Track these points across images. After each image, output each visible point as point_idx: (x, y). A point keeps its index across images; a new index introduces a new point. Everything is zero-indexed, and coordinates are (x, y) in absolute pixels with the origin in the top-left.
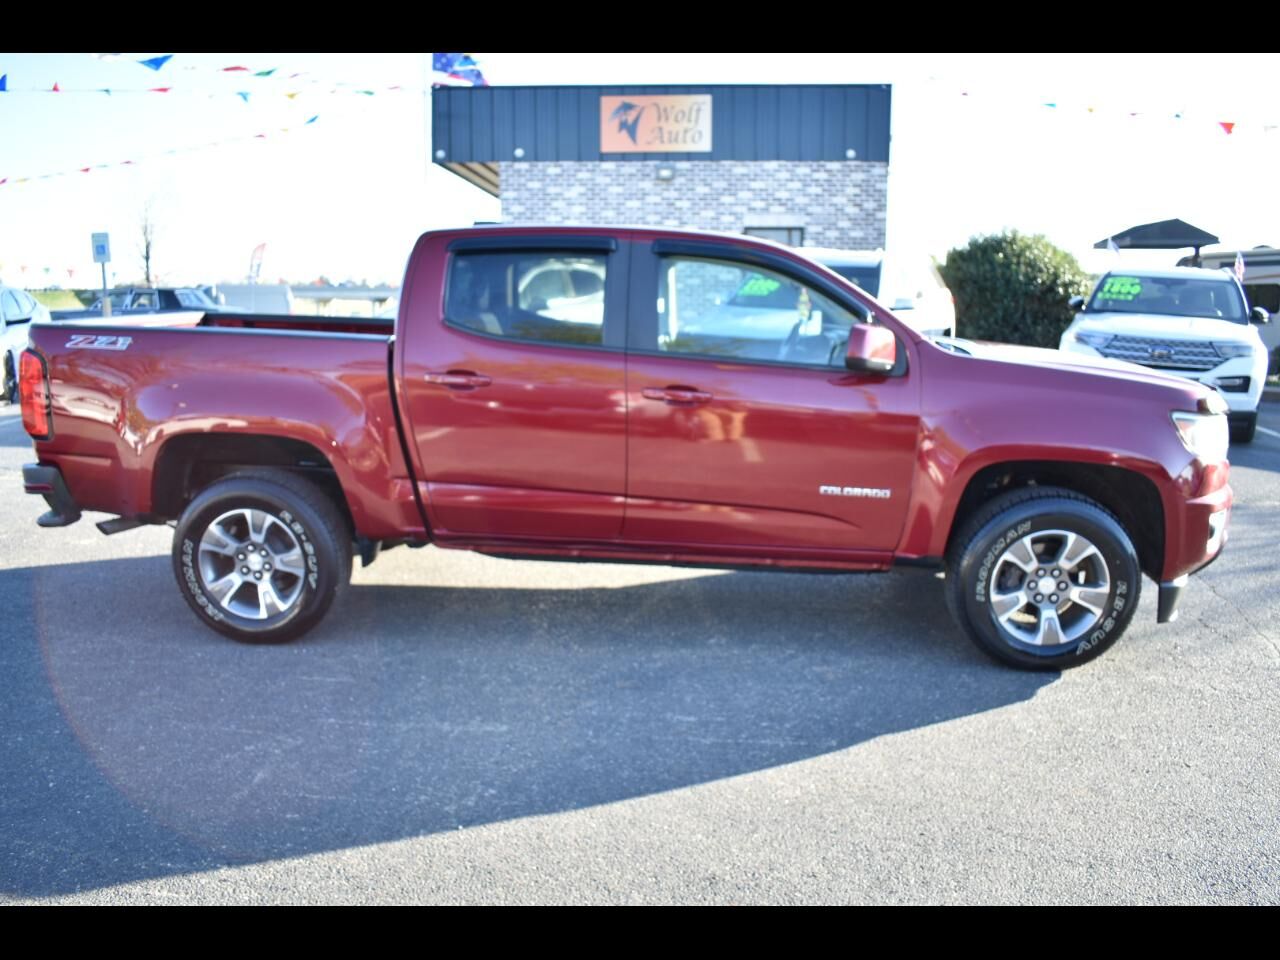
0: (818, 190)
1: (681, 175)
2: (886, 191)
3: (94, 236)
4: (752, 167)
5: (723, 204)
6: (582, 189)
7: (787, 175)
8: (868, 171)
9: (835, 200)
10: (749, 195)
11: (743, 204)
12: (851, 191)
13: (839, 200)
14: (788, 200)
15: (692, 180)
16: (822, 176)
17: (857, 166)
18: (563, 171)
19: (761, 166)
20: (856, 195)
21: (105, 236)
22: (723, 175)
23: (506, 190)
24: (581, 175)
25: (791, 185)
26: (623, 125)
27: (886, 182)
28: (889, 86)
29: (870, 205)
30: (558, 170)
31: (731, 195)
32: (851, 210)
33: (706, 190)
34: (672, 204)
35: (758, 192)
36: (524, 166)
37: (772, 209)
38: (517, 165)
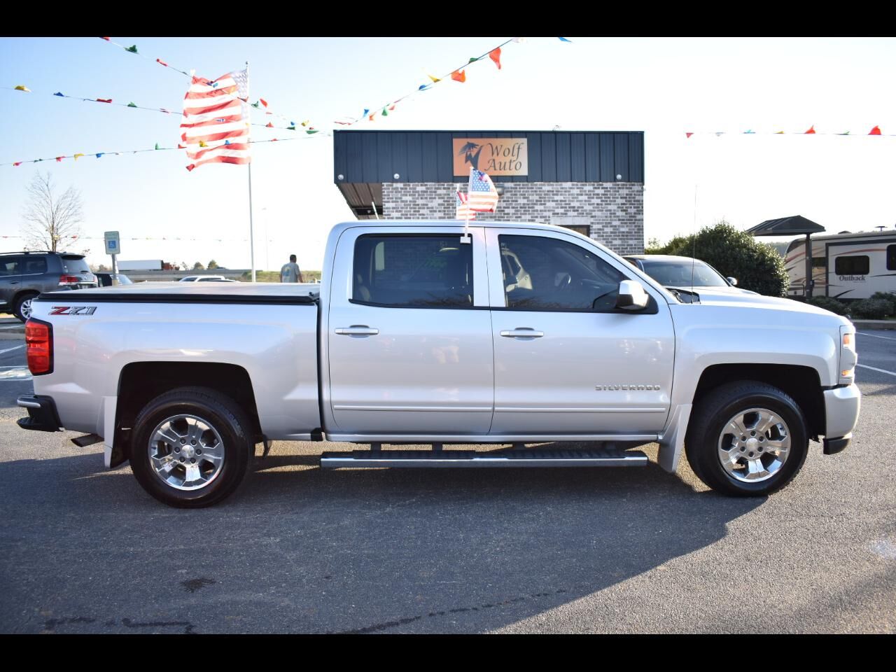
0: (599, 201)
1: (507, 192)
2: (643, 201)
3: (107, 234)
4: (554, 186)
5: (537, 211)
6: (441, 201)
7: (577, 191)
8: (631, 188)
9: (610, 207)
10: (553, 204)
11: (549, 211)
12: (619, 201)
13: (613, 207)
14: (579, 207)
15: (516, 195)
16: (601, 191)
17: (623, 185)
18: (427, 188)
19: (561, 185)
20: (622, 204)
21: (116, 234)
22: (535, 191)
23: (388, 202)
24: (439, 192)
25: (580, 198)
26: (468, 158)
27: (643, 195)
28: (640, 135)
29: (632, 210)
30: (424, 188)
31: (541, 204)
32: (620, 213)
33: (525, 201)
34: (503, 211)
35: (559, 202)
36: (400, 185)
37: (569, 214)
38: (395, 185)
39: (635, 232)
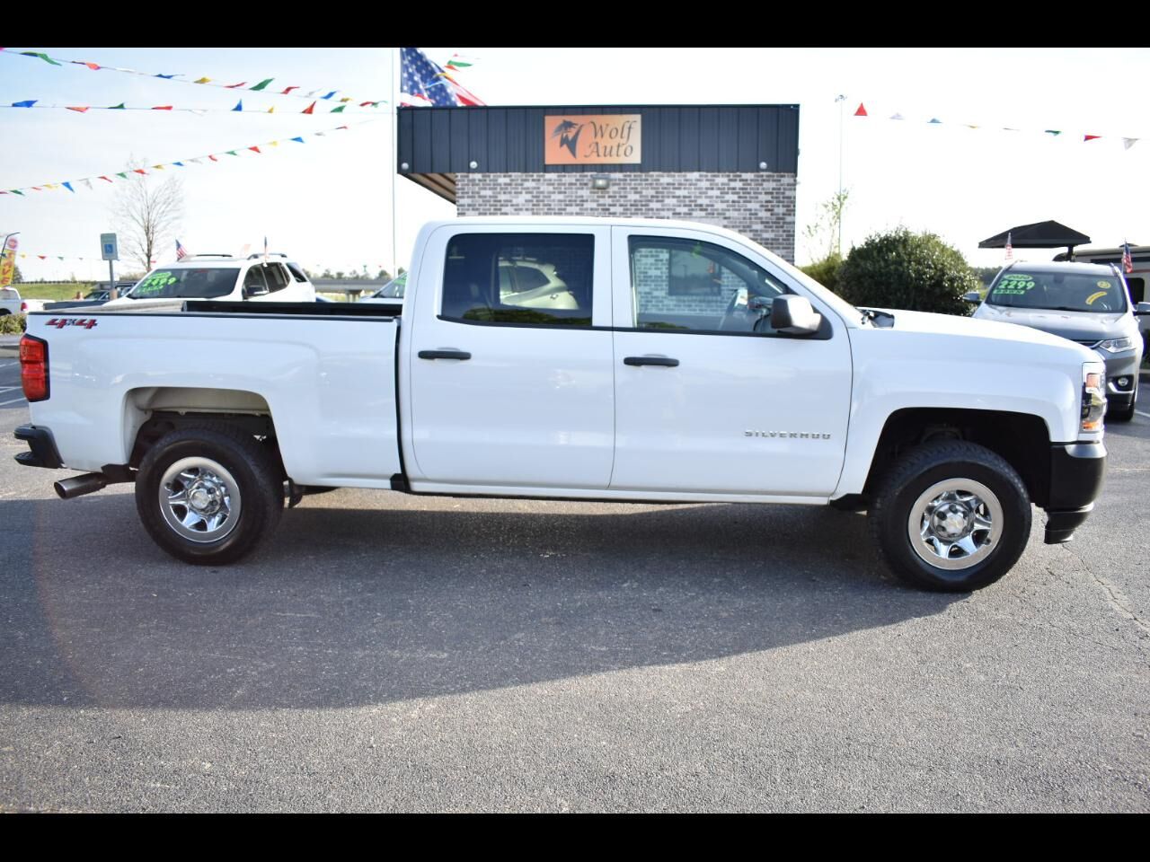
0: (735, 197)
1: (614, 184)
2: (795, 198)
3: (103, 237)
4: (677, 177)
5: (652, 209)
6: (529, 197)
7: (707, 184)
8: (780, 181)
9: (749, 206)
10: (674, 201)
11: (668, 210)
12: (763, 197)
13: (753, 206)
14: (708, 205)
15: (625, 188)
16: (738, 185)
17: (768, 176)
18: (512, 180)
19: (685, 176)
20: (767, 202)
21: (113, 236)
22: (651, 184)
23: (463, 197)
24: (527, 184)
25: (710, 193)
27: (795, 189)
28: (797, 106)
29: (780, 210)
30: (507, 180)
31: (657, 201)
32: (763, 214)
33: (637, 197)
34: (608, 209)
35: (682, 199)
36: (478, 176)
37: (695, 214)
38: (471, 176)
39: (783, 240)
